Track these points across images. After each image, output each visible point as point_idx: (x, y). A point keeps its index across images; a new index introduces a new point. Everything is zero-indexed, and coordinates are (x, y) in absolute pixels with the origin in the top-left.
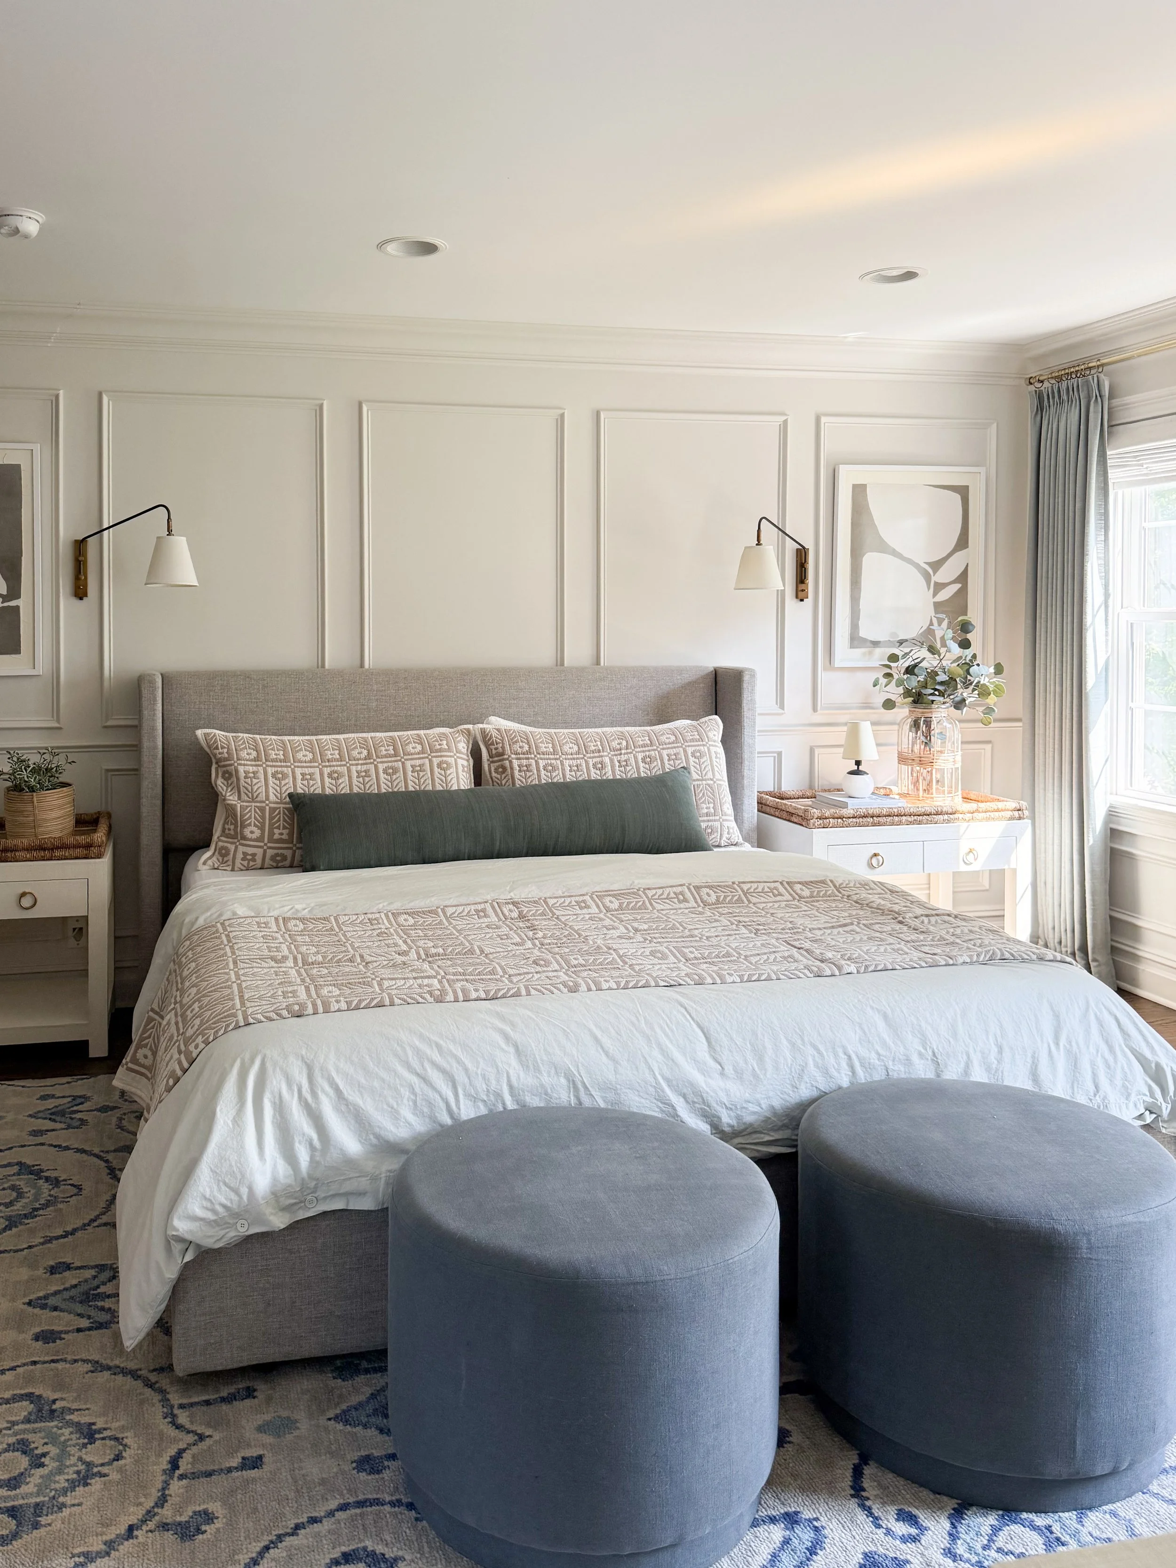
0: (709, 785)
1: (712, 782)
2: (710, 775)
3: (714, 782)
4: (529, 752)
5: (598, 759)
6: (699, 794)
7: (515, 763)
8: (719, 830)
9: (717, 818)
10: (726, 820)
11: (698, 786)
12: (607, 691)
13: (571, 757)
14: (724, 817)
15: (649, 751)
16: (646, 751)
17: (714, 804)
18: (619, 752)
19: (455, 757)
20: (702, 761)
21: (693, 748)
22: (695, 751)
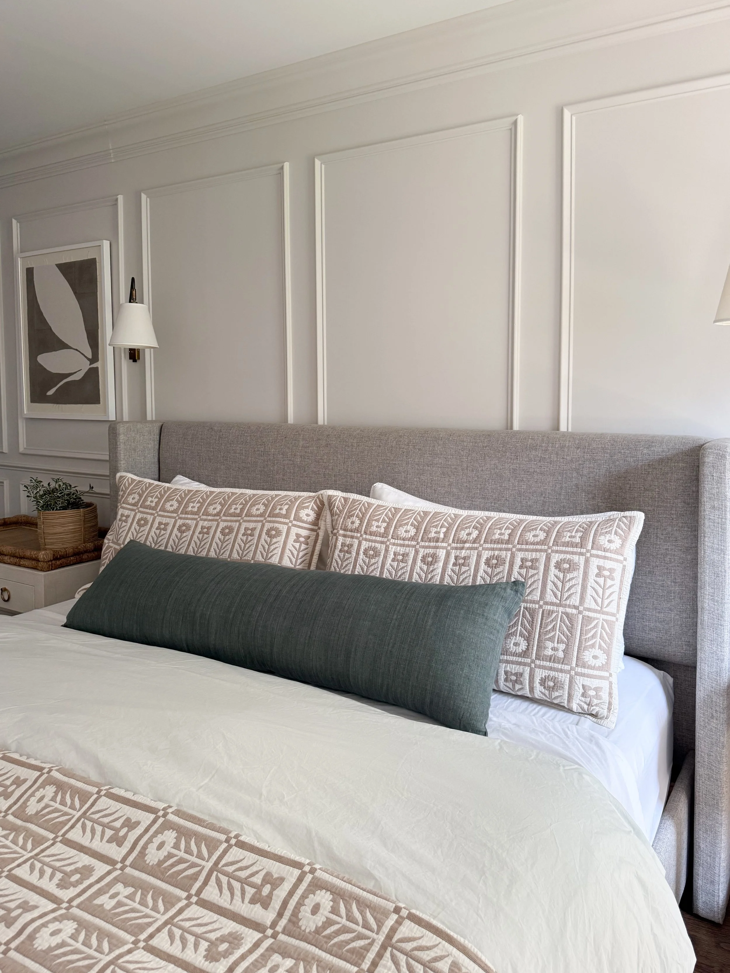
0: (567, 614)
1: (574, 611)
2: (575, 600)
3: (580, 612)
4: (357, 530)
5: (431, 551)
6: (547, 625)
7: (341, 539)
8: (566, 687)
9: (567, 667)
10: (583, 675)
11: (550, 613)
13: (401, 542)
14: (579, 670)
15: (500, 550)
16: (496, 549)
17: (567, 645)
18: (462, 545)
19: (290, 524)
20: (569, 576)
21: (562, 556)
22: (563, 561)
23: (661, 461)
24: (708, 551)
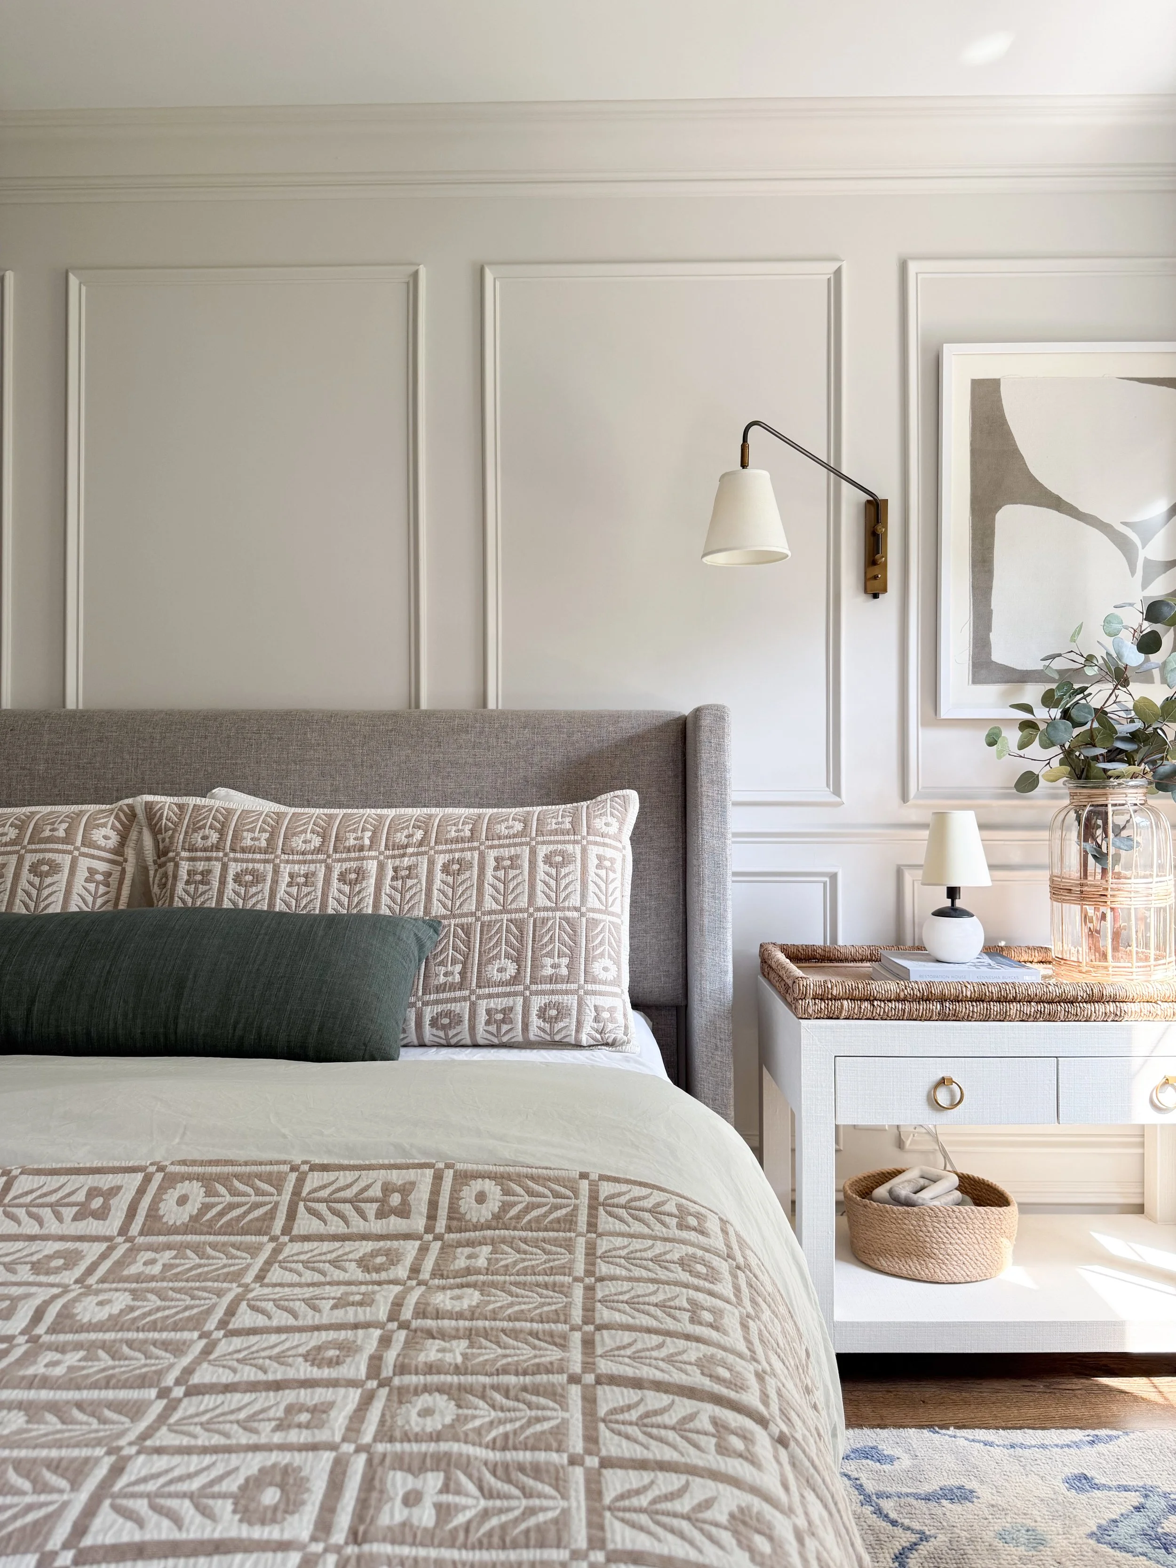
0: (567, 920)
1: (576, 914)
2: (575, 900)
3: (582, 915)
4: (217, 847)
5: (354, 865)
6: (542, 937)
7: (185, 866)
8: (574, 1013)
9: (573, 986)
10: (594, 993)
11: (544, 921)
12: (473, 752)
13: (301, 857)
14: (589, 987)
15: (462, 850)
16: (456, 850)
17: (571, 958)
18: (401, 851)
19: (76, 853)
20: (563, 871)
21: (551, 847)
22: (554, 853)
23: (630, 740)
24: (707, 837)
